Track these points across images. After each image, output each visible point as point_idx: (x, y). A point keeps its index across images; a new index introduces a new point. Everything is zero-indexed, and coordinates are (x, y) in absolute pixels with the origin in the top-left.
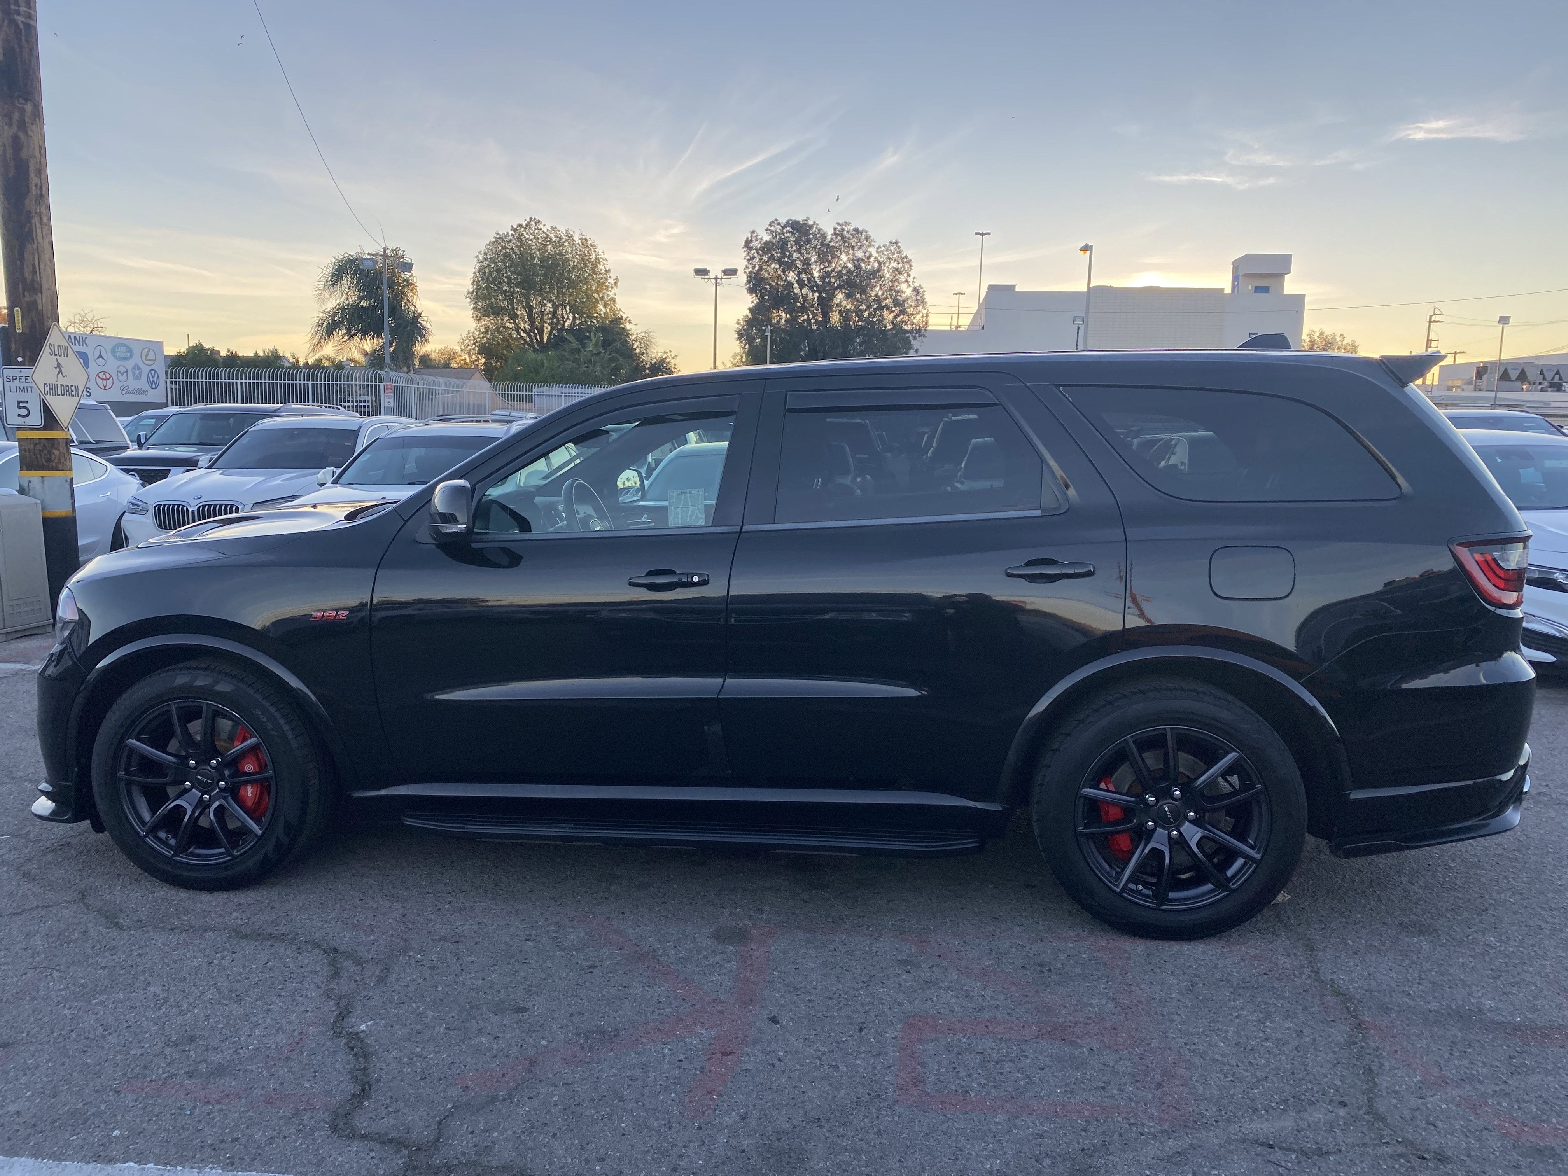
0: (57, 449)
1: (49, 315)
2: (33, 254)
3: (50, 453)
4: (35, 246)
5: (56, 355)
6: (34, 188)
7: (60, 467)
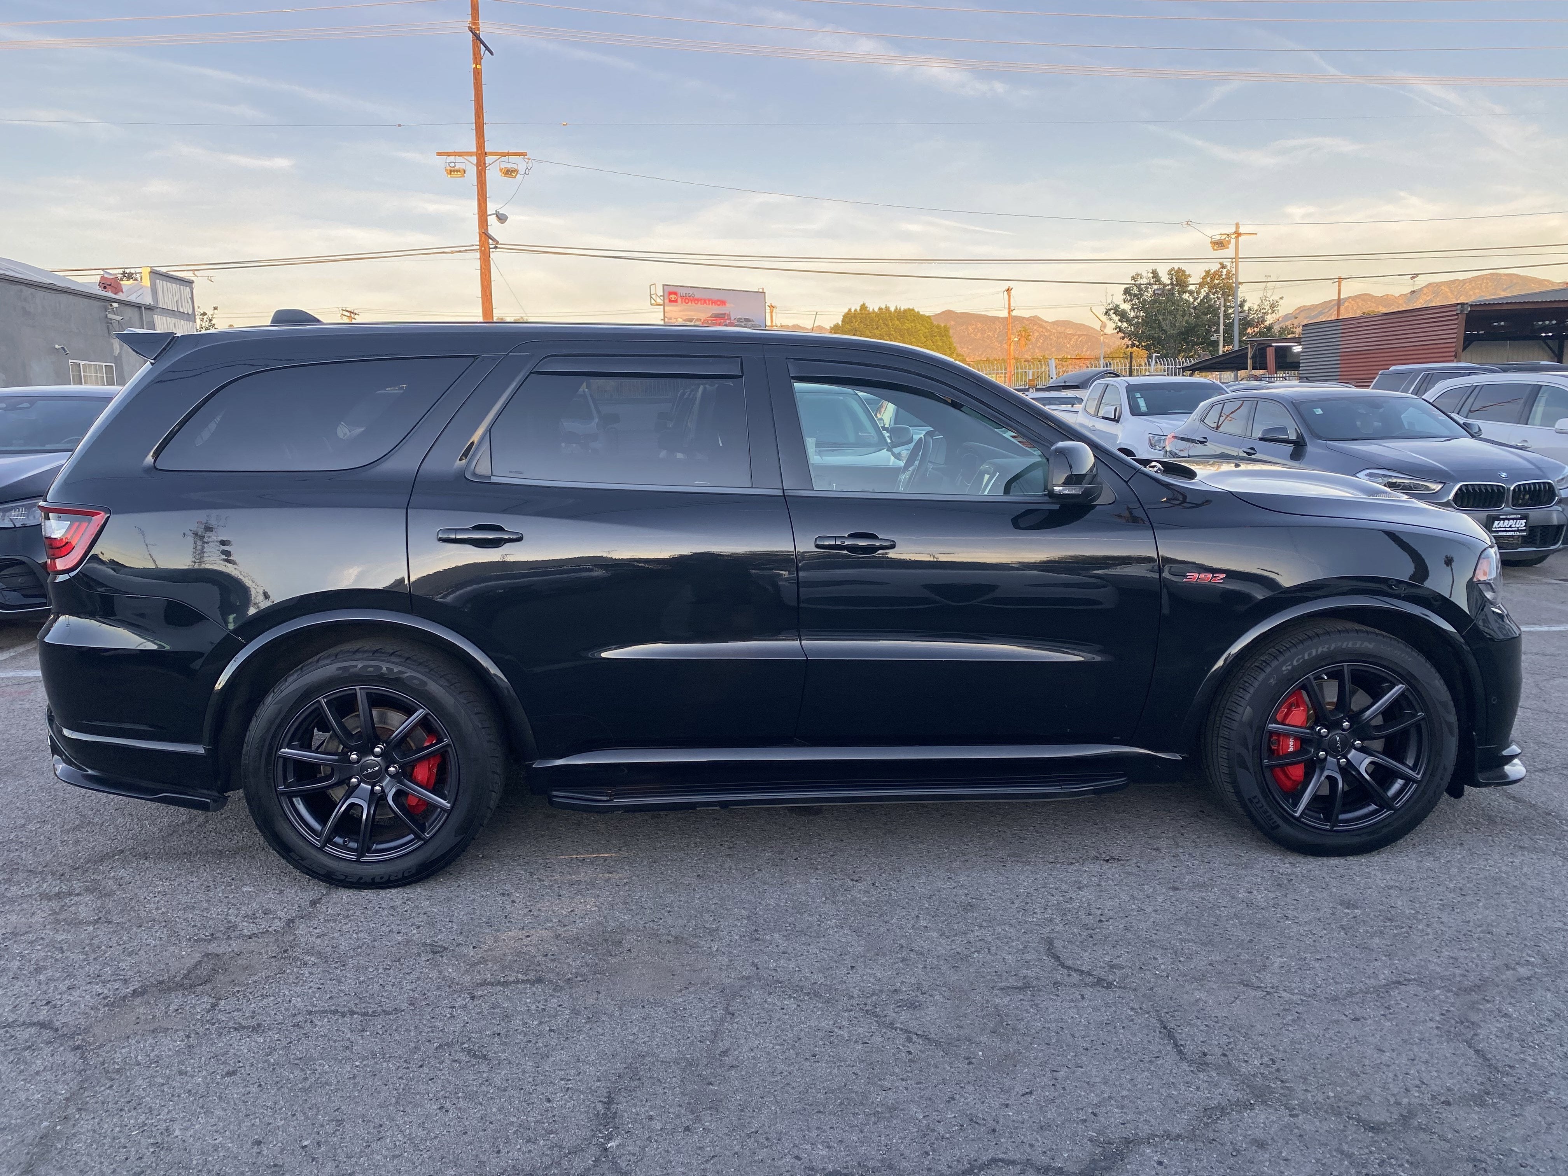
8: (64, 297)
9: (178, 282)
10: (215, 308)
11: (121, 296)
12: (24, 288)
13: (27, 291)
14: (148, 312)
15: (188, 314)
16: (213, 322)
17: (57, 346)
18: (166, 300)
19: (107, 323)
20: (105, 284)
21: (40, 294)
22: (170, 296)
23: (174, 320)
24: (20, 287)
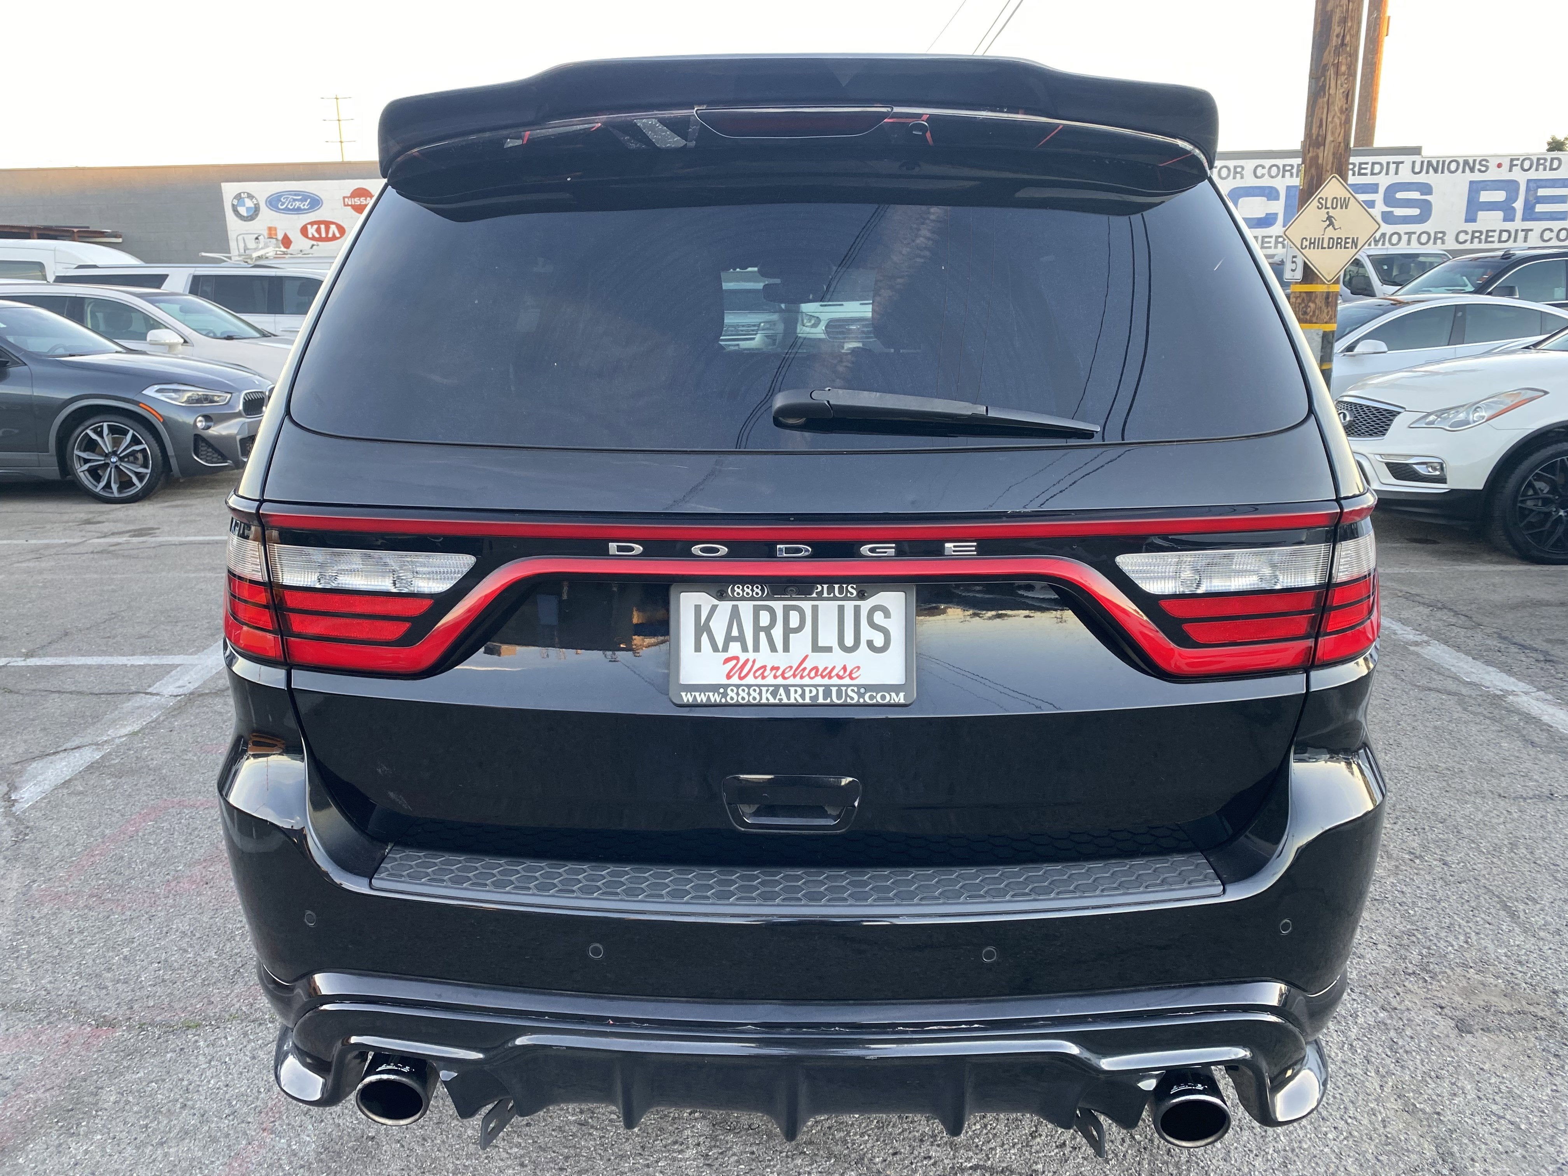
0: (1314, 302)
1: (1328, 168)
2: (1323, 108)
3: (1307, 306)
4: (1326, 99)
5: (1326, 208)
6: (1335, 38)
7: (1314, 320)
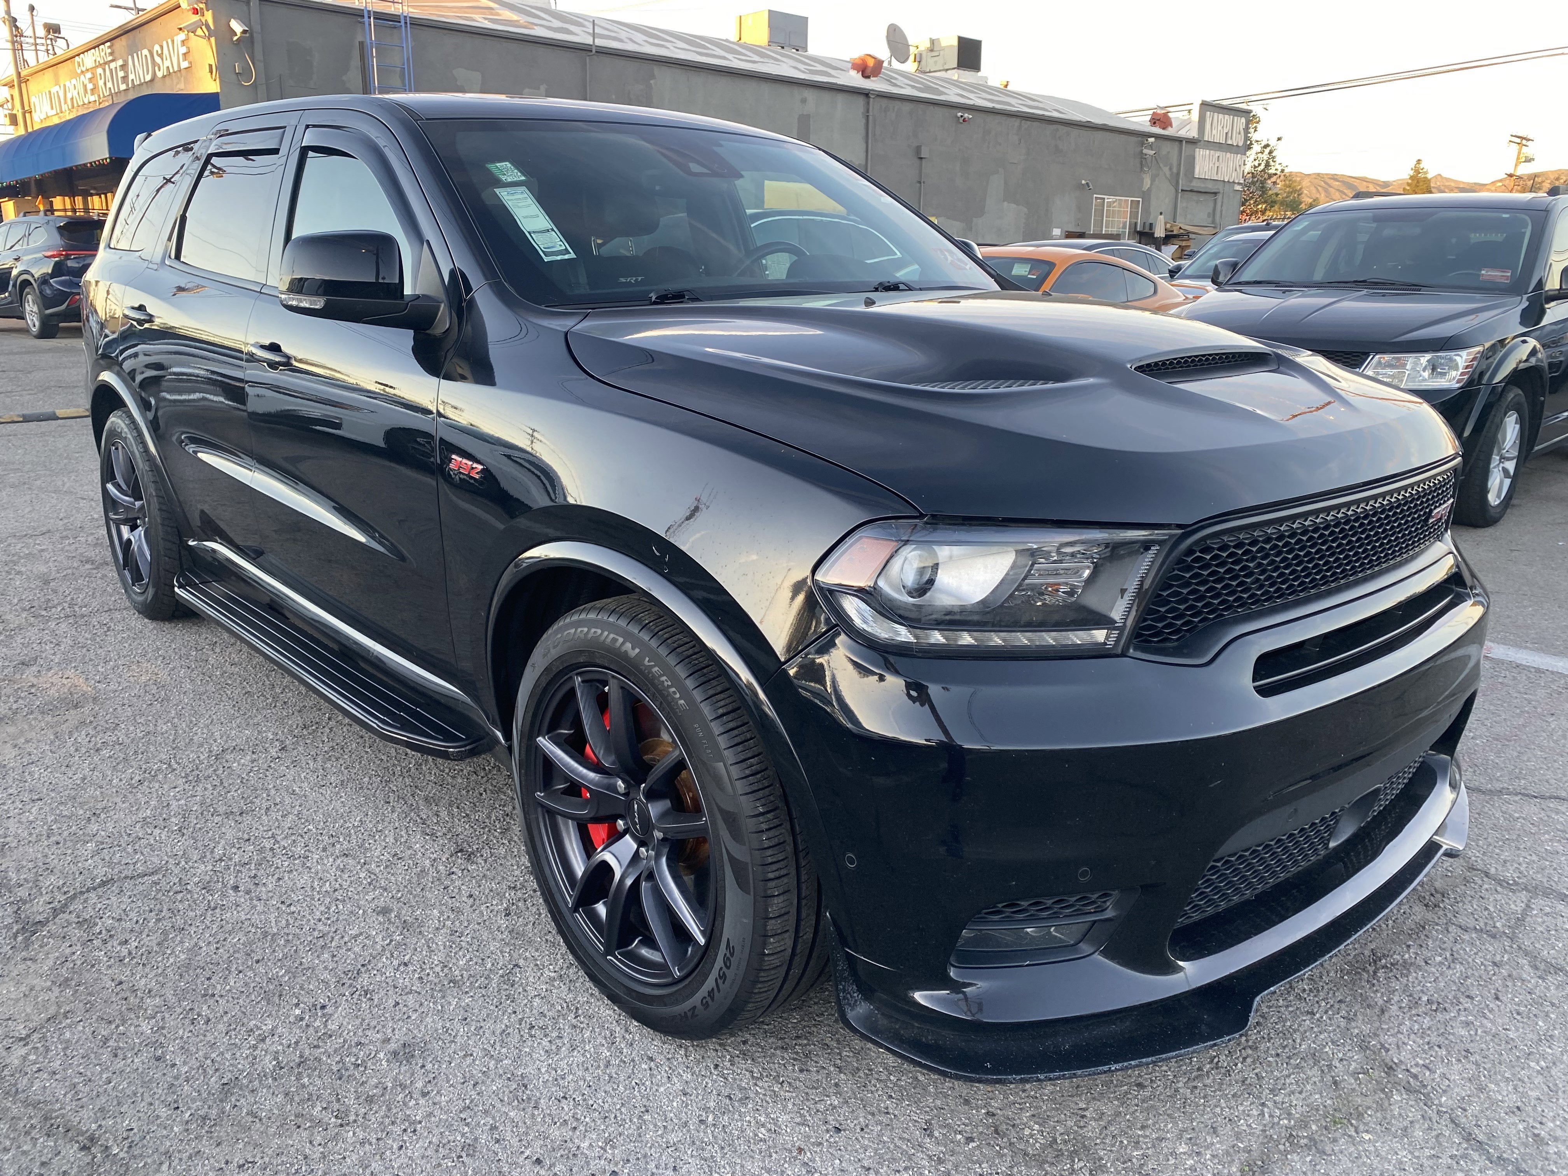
8: (1099, 135)
9: (1233, 112)
10: (1279, 139)
11: (1169, 132)
12: (1061, 127)
13: (1063, 129)
14: (1190, 146)
15: (1237, 146)
16: (1273, 154)
17: (1083, 182)
18: (1214, 132)
19: (1142, 158)
20: (1154, 121)
21: (1075, 132)
22: (1220, 128)
23: (1218, 154)
24: (1055, 127)
